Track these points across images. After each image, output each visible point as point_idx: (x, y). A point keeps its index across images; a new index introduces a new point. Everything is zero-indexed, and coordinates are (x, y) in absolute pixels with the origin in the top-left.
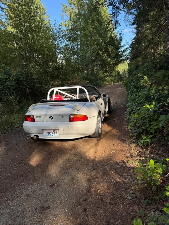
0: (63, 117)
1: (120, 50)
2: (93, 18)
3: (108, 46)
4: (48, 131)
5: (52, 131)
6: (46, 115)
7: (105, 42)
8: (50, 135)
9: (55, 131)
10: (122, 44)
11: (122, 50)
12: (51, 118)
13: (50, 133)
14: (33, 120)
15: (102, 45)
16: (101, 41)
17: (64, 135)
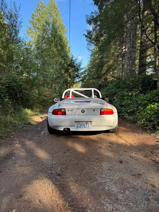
0: (94, 110)
1: (79, 72)
2: (56, 42)
3: (70, 67)
4: (81, 123)
5: (84, 123)
6: (78, 109)
7: (67, 63)
8: (82, 127)
9: (87, 123)
10: (81, 67)
11: (81, 72)
12: (83, 111)
13: (82, 125)
14: (64, 113)
15: (64, 66)
16: (63, 62)
17: (96, 127)
